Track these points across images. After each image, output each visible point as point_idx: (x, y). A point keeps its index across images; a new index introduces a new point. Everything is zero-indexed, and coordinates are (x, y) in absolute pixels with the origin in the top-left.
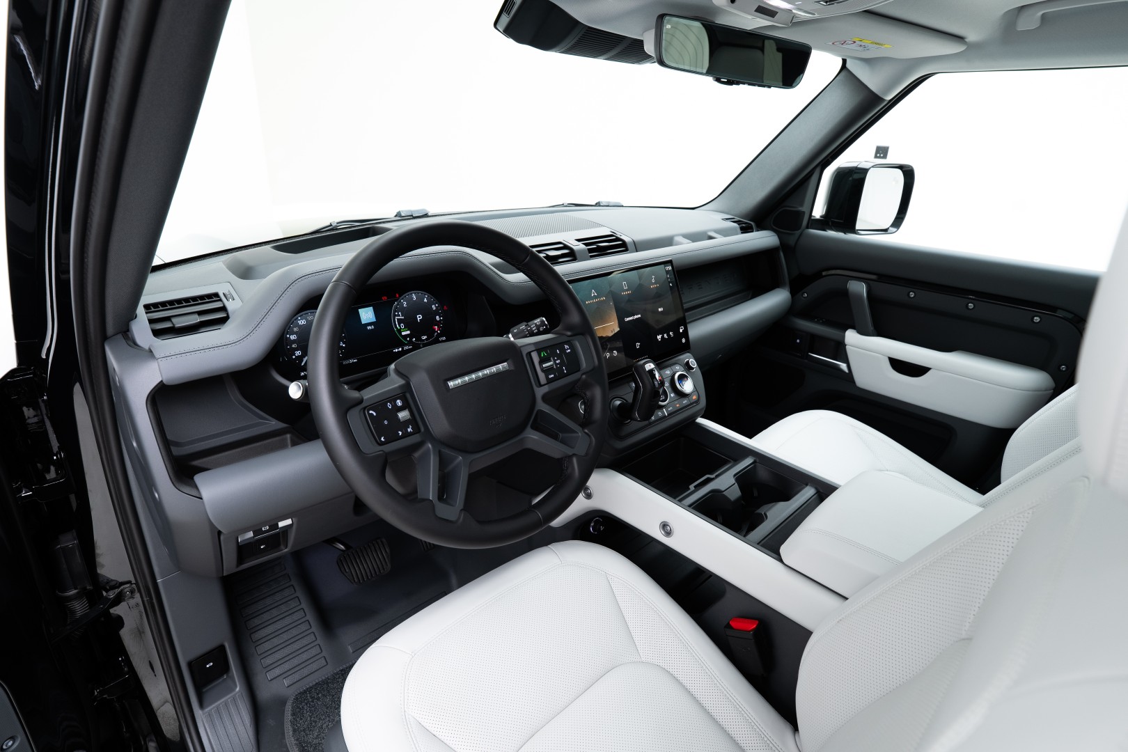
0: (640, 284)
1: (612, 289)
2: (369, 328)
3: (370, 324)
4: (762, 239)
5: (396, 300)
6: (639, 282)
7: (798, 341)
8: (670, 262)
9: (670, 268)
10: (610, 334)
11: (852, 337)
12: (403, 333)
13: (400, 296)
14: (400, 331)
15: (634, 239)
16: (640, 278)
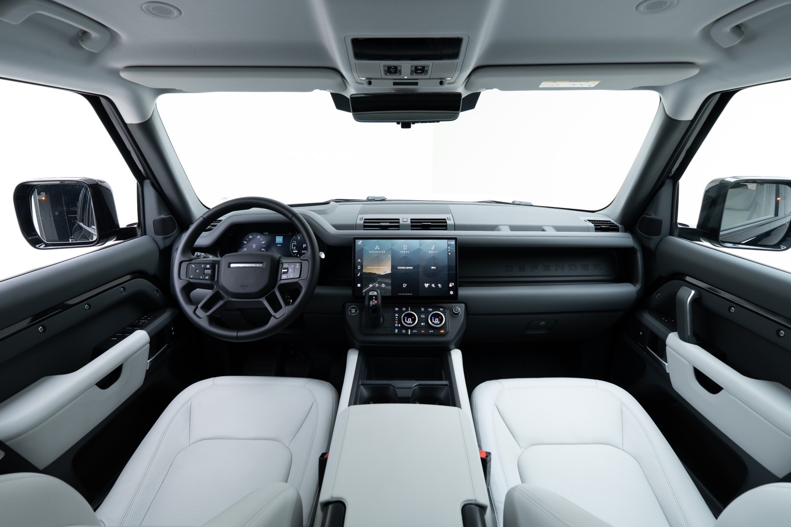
0: (419, 249)
1: (393, 248)
2: (278, 245)
3: (279, 244)
4: (619, 239)
5: (295, 235)
6: (418, 247)
7: (641, 333)
8: (455, 239)
9: (453, 242)
10: (382, 273)
11: (673, 340)
12: (294, 251)
13: (298, 234)
14: (292, 250)
15: (456, 223)
16: (420, 245)
